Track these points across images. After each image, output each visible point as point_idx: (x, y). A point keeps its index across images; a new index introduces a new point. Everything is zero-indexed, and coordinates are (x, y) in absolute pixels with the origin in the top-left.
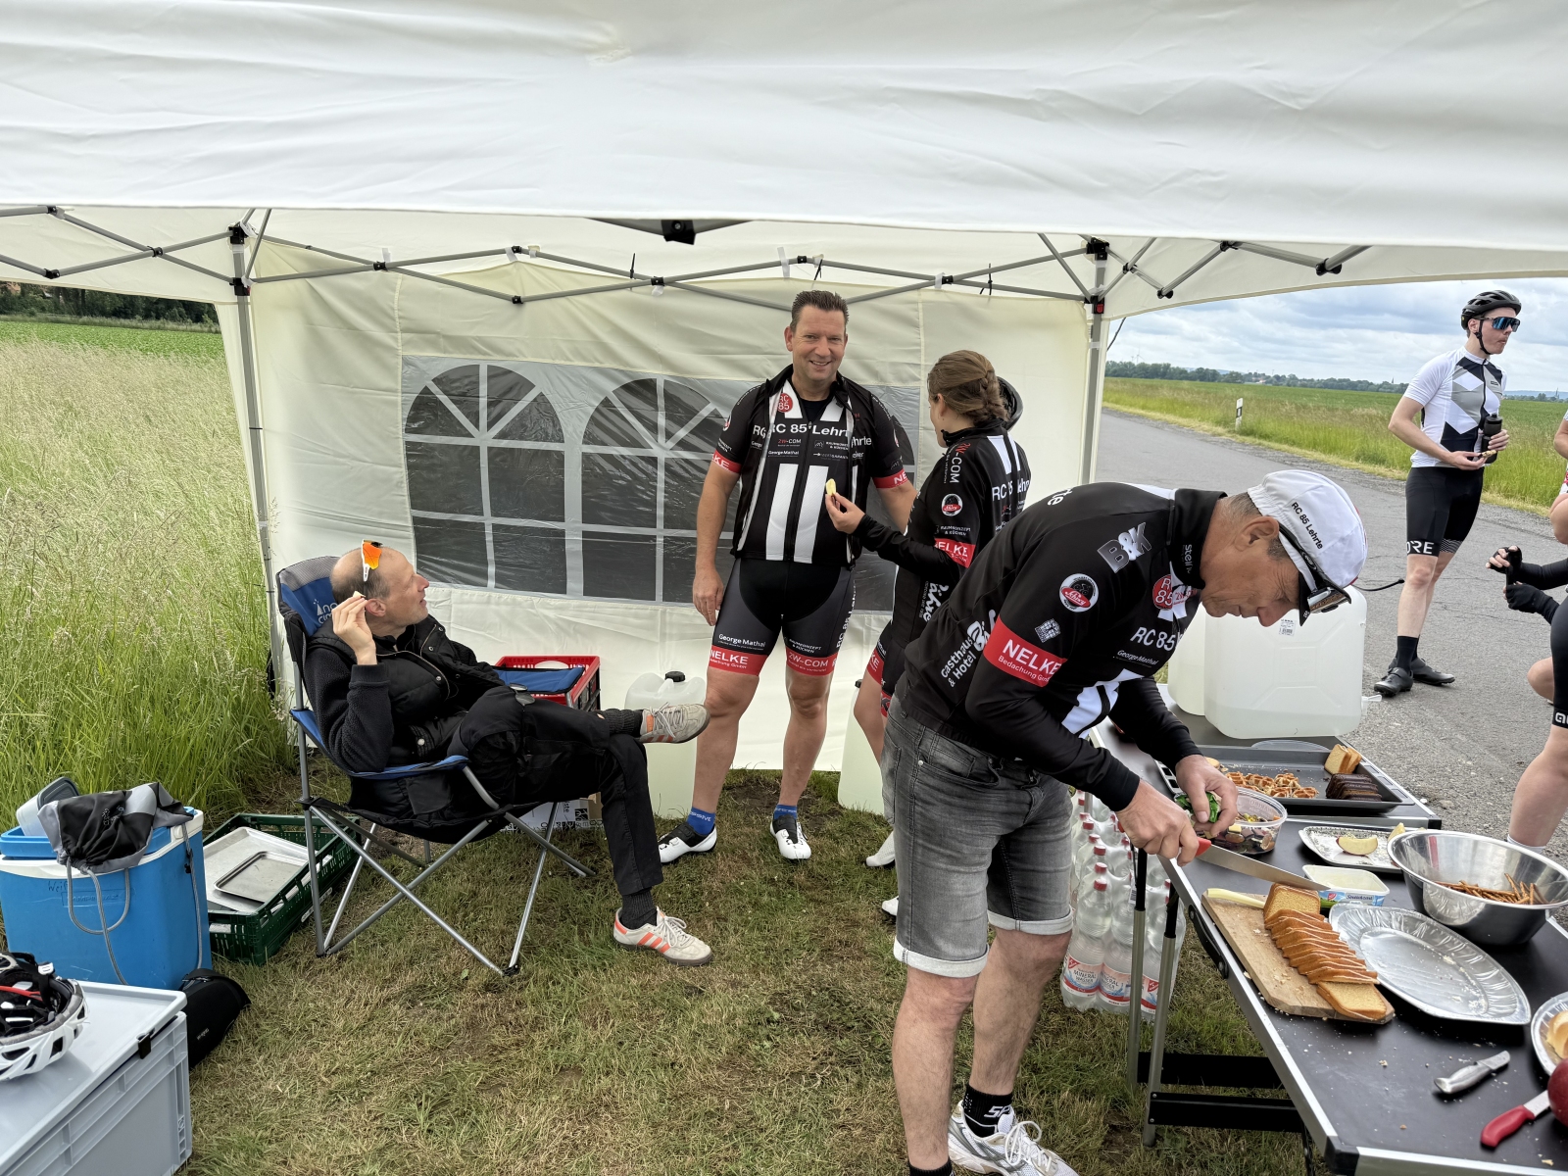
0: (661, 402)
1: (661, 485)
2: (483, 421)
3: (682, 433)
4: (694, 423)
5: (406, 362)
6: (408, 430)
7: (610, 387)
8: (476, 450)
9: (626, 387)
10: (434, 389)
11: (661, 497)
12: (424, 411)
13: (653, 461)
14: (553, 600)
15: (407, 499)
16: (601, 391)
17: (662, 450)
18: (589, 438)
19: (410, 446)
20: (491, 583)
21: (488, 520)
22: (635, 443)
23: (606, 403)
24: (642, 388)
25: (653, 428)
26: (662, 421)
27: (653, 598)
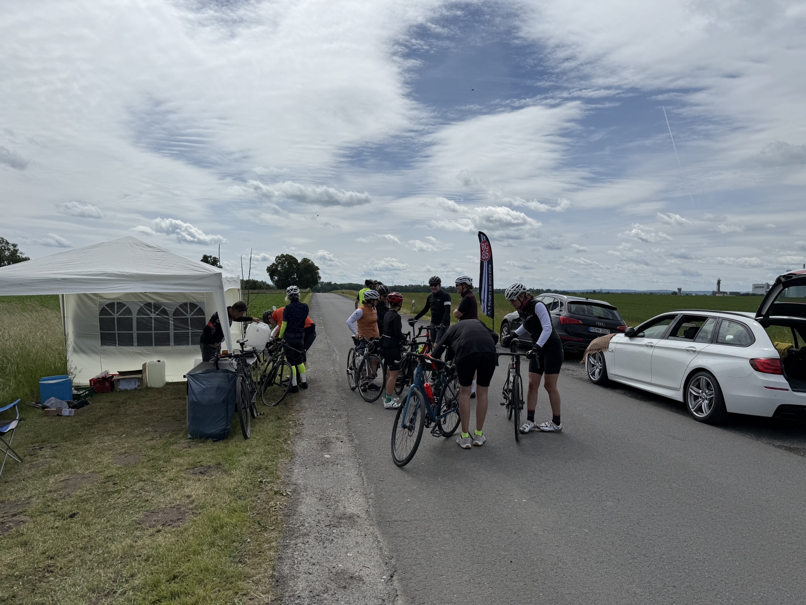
0: (153, 307)
1: (153, 323)
2: (116, 313)
3: (157, 312)
4: (159, 310)
5: (100, 302)
6: (100, 315)
7: (142, 305)
8: (114, 318)
9: (145, 305)
10: (106, 307)
11: (153, 325)
12: (103, 311)
13: (151, 318)
14: (132, 347)
15: (99, 329)
16: (139, 305)
17: (153, 316)
18: (138, 314)
19: (100, 318)
20: (117, 345)
21: (116, 332)
22: (147, 314)
23: (141, 307)
24: (148, 305)
25: (151, 312)
26: (153, 310)
27: (152, 345)
